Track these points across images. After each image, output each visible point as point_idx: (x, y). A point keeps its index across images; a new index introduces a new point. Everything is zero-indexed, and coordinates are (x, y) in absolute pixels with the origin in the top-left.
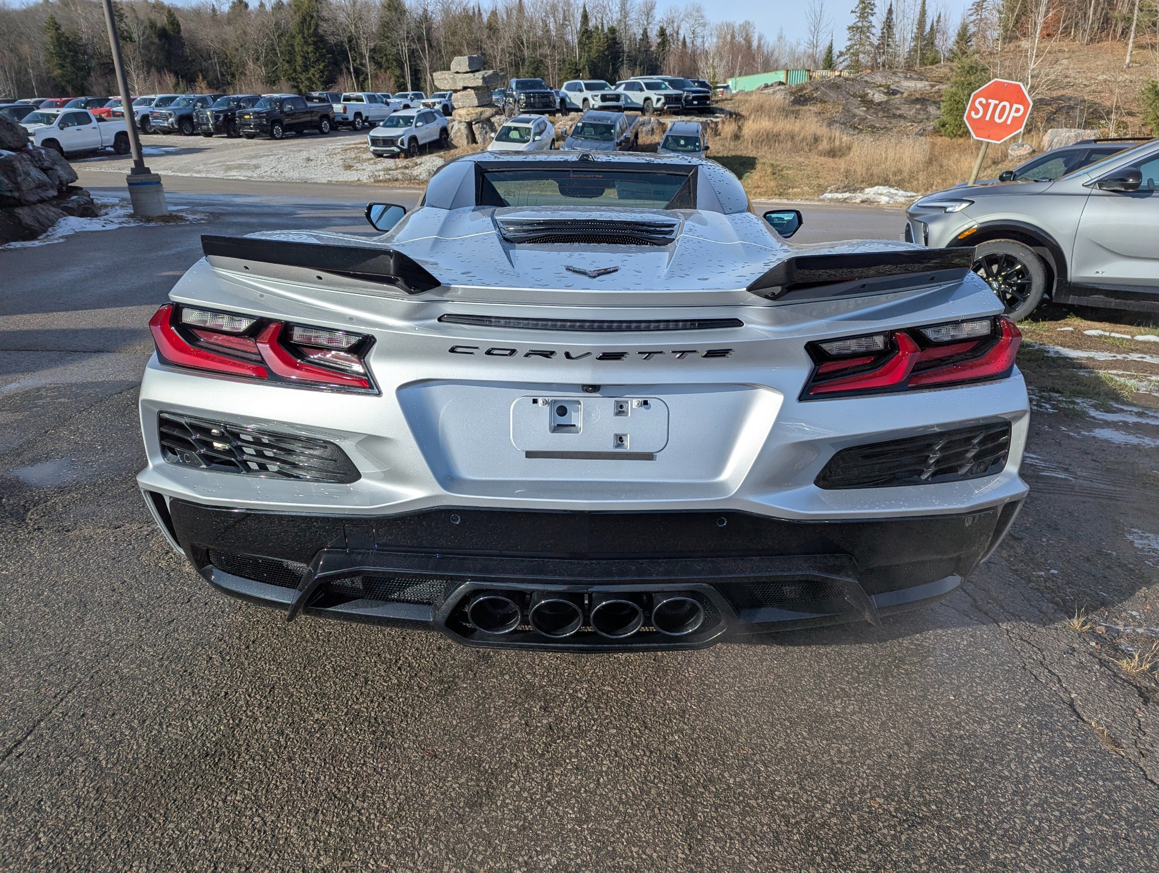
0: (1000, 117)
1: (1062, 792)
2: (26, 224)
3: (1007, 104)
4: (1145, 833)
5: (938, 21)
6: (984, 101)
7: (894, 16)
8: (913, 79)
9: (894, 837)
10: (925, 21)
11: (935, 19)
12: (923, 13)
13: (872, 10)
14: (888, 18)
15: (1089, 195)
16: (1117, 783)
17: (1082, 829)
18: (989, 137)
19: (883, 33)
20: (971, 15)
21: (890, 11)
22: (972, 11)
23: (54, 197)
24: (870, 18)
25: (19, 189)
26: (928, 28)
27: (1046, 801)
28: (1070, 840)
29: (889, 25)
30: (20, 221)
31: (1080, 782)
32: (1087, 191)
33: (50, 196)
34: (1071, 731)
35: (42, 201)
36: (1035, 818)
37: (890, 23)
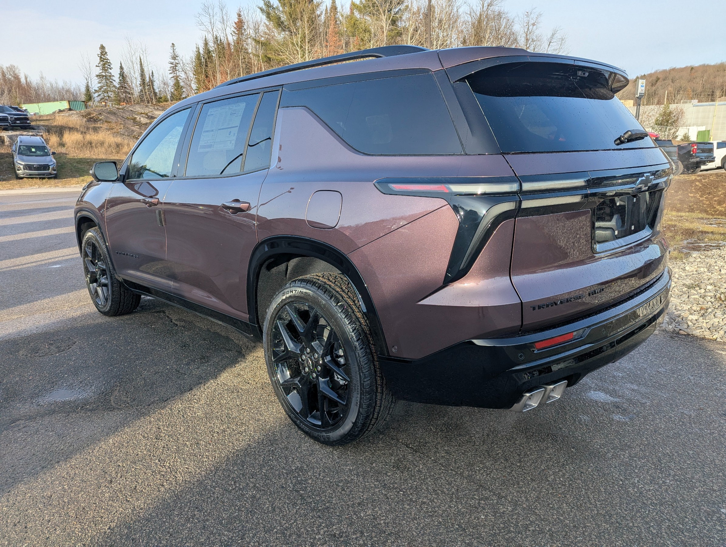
10: (144, 75)
12: (142, 71)
13: (109, 66)
14: (121, 72)
19: (120, 80)
21: (121, 68)
24: (110, 70)
26: (147, 79)
37: (123, 74)
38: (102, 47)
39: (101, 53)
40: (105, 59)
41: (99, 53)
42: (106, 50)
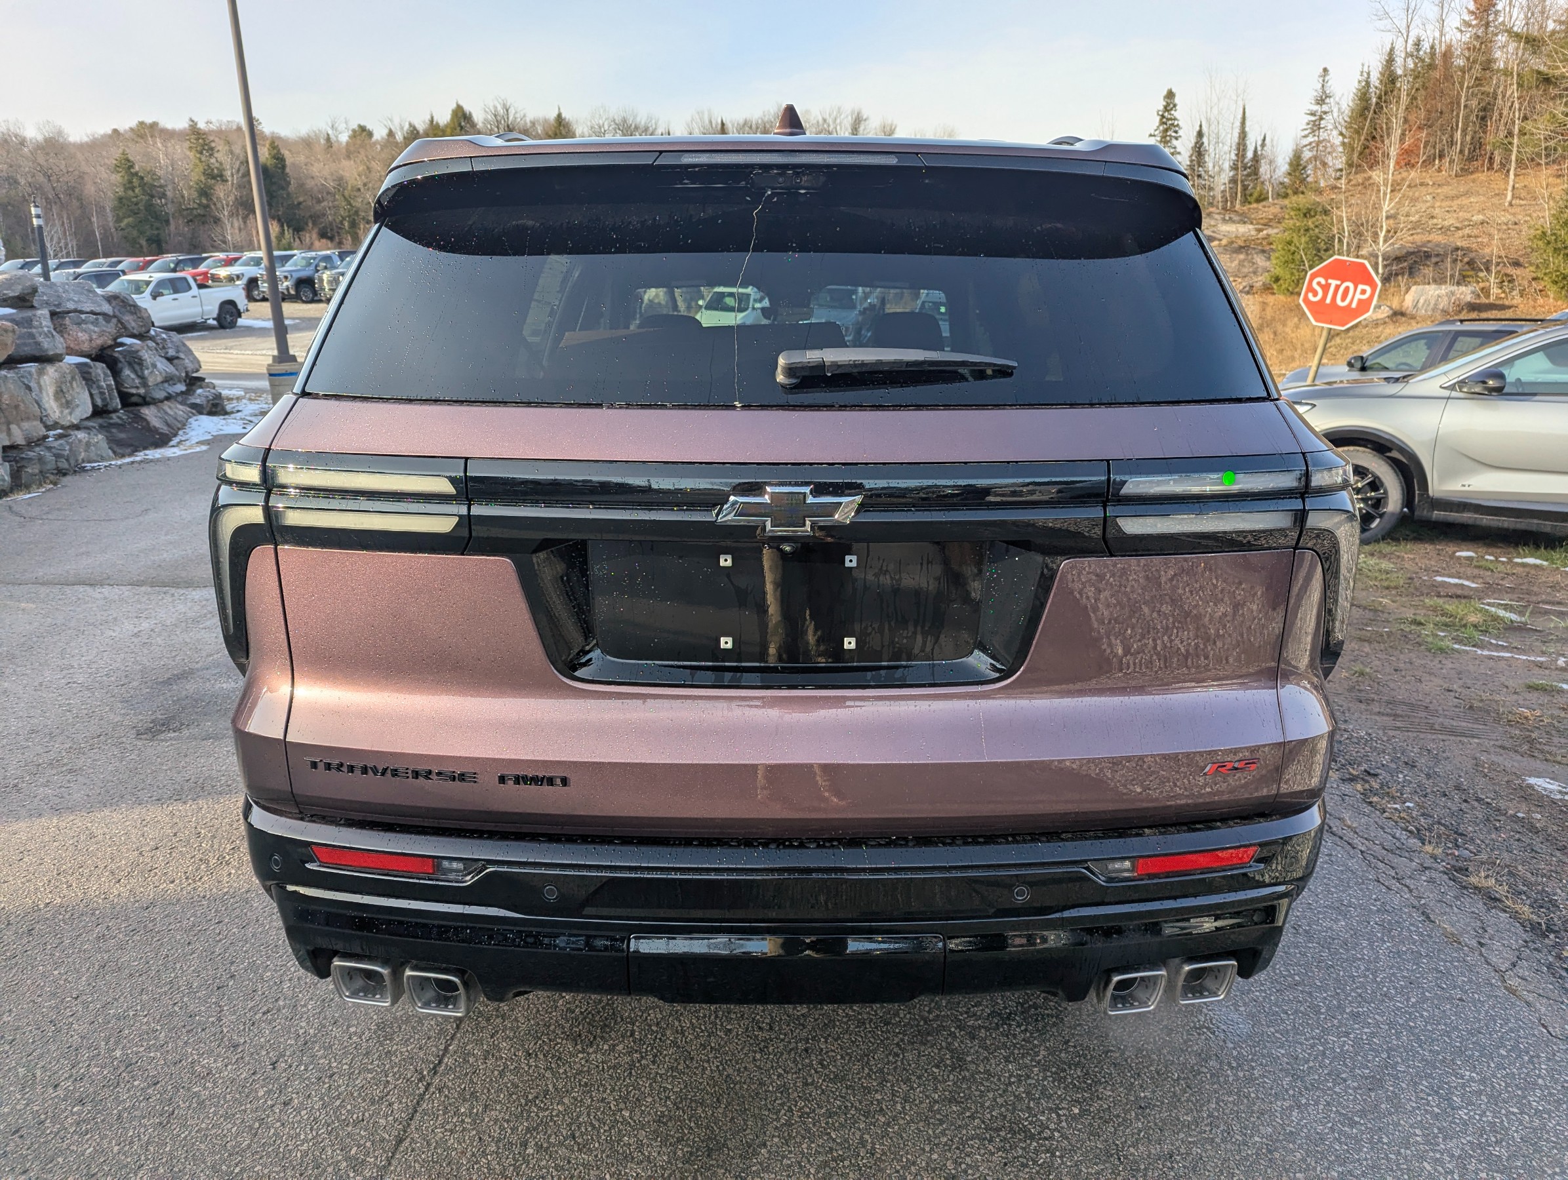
0: (1343, 299)
1: (1408, 969)
2: (155, 427)
3: (1351, 285)
4: (1476, 996)
5: (1263, 145)
6: (1323, 281)
7: (1205, 140)
8: (1234, 222)
9: (1264, 998)
10: (1245, 145)
11: (1259, 143)
12: (1243, 135)
13: (1176, 132)
14: (1196, 143)
15: (1448, 398)
16: (1456, 964)
17: (1423, 993)
18: (1331, 323)
19: (1192, 161)
20: (1305, 136)
21: (1200, 134)
22: (1306, 132)
23: (182, 393)
24: (1174, 142)
25: (145, 384)
26: (1250, 154)
27: (1393, 974)
28: (1413, 1000)
29: (1199, 151)
30: (148, 423)
31: (1423, 963)
32: (1446, 393)
33: (178, 391)
34: (1418, 927)
35: (168, 398)
36: (1383, 986)
37: (1199, 148)
38: (1170, 95)
39: (1165, 107)
40: (1171, 119)
41: (1161, 108)
42: (1177, 100)
